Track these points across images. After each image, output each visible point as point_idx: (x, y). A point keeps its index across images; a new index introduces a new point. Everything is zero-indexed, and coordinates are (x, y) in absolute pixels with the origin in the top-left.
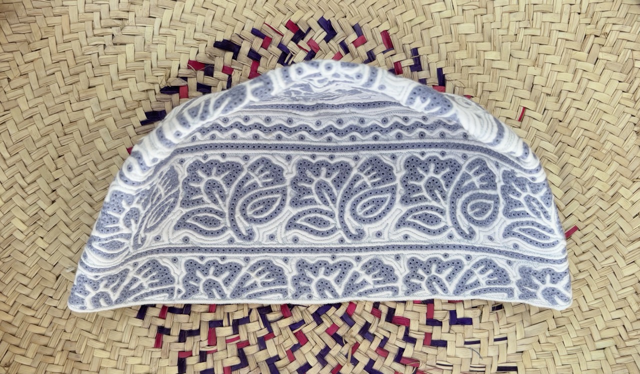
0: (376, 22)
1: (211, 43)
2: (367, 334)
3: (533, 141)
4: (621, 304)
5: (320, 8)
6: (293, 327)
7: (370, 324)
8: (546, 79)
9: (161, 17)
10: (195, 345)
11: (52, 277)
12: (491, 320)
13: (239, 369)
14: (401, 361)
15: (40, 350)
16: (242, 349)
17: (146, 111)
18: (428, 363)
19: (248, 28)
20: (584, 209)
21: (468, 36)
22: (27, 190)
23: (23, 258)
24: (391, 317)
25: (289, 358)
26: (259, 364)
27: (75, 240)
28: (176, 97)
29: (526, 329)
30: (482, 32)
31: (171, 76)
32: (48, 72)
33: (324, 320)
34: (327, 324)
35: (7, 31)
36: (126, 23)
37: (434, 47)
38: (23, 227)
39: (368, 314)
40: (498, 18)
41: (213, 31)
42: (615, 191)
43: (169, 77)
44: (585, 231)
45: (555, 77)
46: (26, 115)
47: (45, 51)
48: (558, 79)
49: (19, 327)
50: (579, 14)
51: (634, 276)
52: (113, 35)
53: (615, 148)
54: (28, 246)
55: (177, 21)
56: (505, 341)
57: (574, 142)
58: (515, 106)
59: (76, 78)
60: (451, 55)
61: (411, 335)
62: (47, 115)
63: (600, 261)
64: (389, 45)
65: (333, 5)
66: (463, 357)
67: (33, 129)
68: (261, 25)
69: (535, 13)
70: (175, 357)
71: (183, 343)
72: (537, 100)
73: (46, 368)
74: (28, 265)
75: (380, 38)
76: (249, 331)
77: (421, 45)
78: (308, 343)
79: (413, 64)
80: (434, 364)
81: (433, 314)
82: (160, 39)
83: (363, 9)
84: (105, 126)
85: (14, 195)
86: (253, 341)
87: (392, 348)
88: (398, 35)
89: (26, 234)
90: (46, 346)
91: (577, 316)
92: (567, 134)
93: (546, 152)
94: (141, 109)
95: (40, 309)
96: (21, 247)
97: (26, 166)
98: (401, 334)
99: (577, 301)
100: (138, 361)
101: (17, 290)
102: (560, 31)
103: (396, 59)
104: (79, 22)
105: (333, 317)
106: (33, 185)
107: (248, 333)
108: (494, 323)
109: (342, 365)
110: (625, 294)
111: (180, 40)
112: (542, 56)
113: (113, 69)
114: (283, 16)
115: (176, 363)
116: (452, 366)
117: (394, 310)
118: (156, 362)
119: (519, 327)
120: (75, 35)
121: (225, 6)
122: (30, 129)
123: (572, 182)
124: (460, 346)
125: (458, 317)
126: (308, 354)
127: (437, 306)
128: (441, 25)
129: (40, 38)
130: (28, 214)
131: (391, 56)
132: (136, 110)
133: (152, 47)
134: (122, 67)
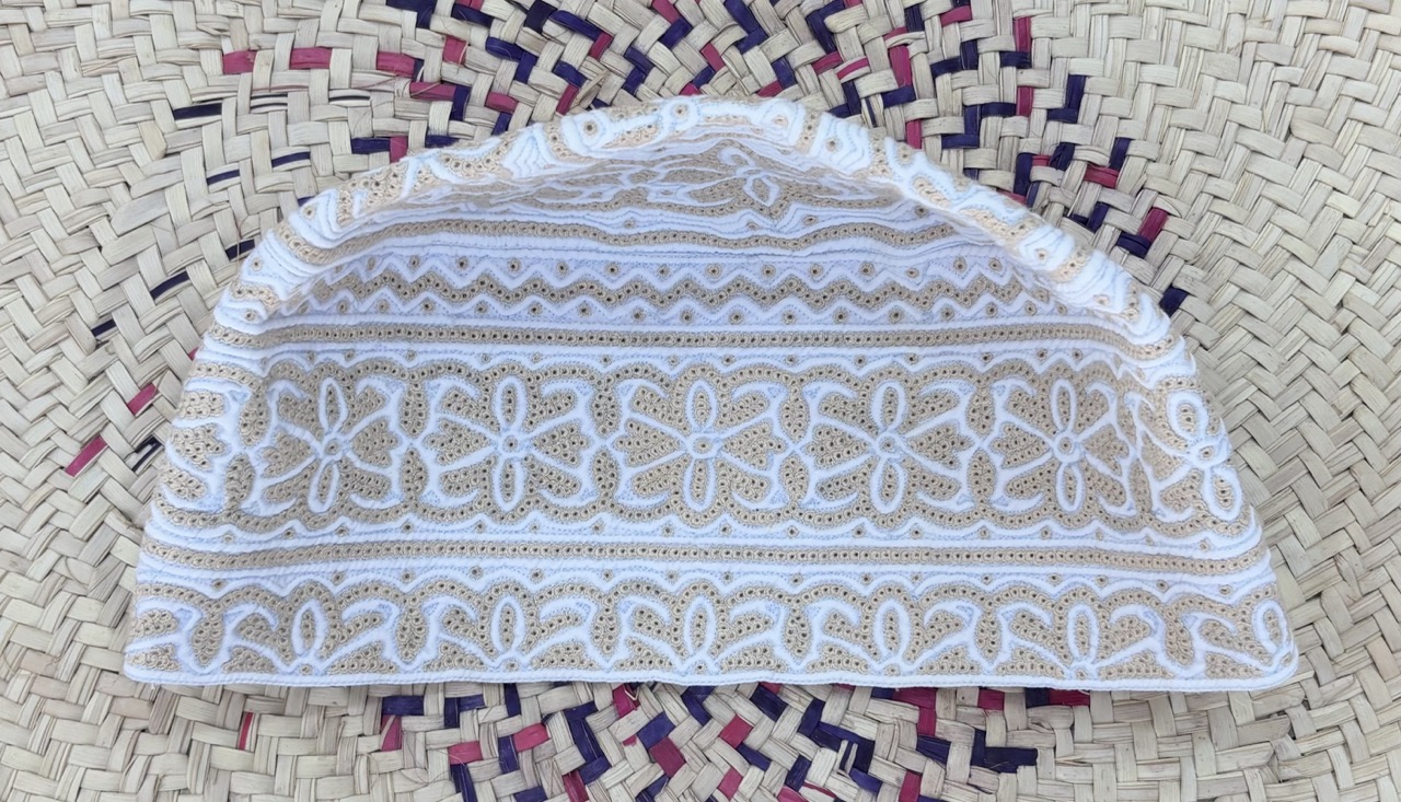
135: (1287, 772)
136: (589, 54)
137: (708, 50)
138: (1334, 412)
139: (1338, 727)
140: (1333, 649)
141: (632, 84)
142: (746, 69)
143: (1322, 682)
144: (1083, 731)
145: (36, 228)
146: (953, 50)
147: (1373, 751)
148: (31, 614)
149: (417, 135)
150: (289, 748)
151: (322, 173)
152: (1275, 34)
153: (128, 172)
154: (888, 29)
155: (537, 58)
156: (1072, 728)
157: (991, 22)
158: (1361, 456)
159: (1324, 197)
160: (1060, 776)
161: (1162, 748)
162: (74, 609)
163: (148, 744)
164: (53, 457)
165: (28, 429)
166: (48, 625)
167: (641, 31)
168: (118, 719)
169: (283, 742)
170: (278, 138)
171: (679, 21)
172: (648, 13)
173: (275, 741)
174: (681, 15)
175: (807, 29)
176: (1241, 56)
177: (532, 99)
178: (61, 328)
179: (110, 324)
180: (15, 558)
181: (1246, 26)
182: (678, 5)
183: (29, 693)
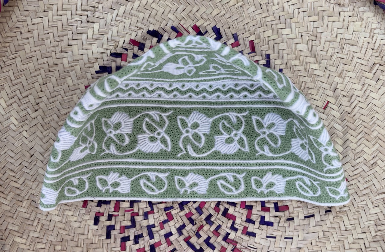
0: (247, 34)
1: (145, 31)
2: (209, 221)
3: (330, 123)
4: (366, 230)
5: (215, 20)
6: (166, 209)
7: (212, 216)
8: (344, 86)
9: (118, 10)
10: (106, 210)
11: (28, 155)
12: (285, 226)
13: (130, 228)
14: (227, 241)
15: (15, 197)
16: (133, 217)
17: (100, 65)
18: (242, 244)
19: (170, 25)
20: (353, 169)
21: (302, 52)
22: (22, 101)
23: (13, 141)
24: (225, 213)
25: (161, 227)
26: (143, 228)
27: (45, 136)
28: (119, 60)
29: (305, 235)
30: (311, 51)
31: (119, 46)
32: (45, 32)
33: (185, 208)
34: (186, 211)
35: (25, 3)
36: (97, 10)
37: (280, 55)
38: (16, 123)
39: (212, 209)
40: (322, 44)
41: (148, 24)
42: (374, 161)
43: (117, 47)
44: (352, 182)
45: (350, 86)
46: (28, 56)
47: (46, 19)
48: (352, 87)
49: (5, 181)
50: (373, 49)
51: (376, 215)
52: (88, 16)
53: (379, 135)
54: (17, 134)
55: (128, 13)
56: (291, 240)
57: (355, 127)
58: (323, 100)
59: (61, 39)
60: (289, 62)
61: (236, 226)
62: (41, 57)
63: (357, 202)
64: (253, 49)
65: (223, 19)
66: (265, 245)
67: (31, 65)
68: (178, 25)
69: (346, 45)
70: (93, 215)
71: (99, 208)
72: (337, 98)
73: (17, 208)
74: (16, 146)
75: (248, 44)
76: (139, 207)
77: (273, 53)
78: (173, 220)
79: (266, 63)
80: (246, 246)
81: (251, 216)
82: (116, 23)
83: (241, 25)
84: (74, 70)
85: (13, 103)
86: (141, 213)
87: (223, 232)
88: (260, 45)
89: (17, 127)
90: (19, 195)
91: (337, 233)
92: (352, 122)
93: (337, 131)
94: (97, 63)
95: (19, 173)
96: (13, 134)
97: (23, 87)
98: (229, 225)
99: (339, 224)
100: (71, 213)
101: (7, 159)
102: (359, 58)
103: (256, 58)
104: (68, 4)
105: (191, 208)
106: (26, 99)
107: (138, 208)
108: (287, 228)
109: (191, 236)
110: (368, 225)
111: (127, 26)
112: (345, 71)
113: (84, 37)
114: (192, 21)
115: (93, 219)
116: (257, 249)
117: (228, 209)
118: (82, 216)
119: (301, 233)
120: (65, 12)
121: (158, 9)
122: (29, 64)
123: (349, 152)
124: (264, 238)
125: (266, 220)
126: (172, 227)
127: (254, 211)
128: (287, 42)
129: (44, 10)
130: (20, 115)
131: (253, 56)
132: (94, 63)
133: (110, 27)
134: (90, 36)
135: (92, 9)
136: (191, 238)
137: (162, 228)
138: (48, 86)
139: (77, 14)
140: (71, 32)
141: (184, 226)
142: (155, 219)
143: (76, 26)
144: (134, 34)
145: (336, 241)
146: (103, 206)
147: (71, 6)
148: (366, 149)
149: (239, 232)
150: (317, 97)
151: (265, 231)
152: (26, 181)
153: (310, 248)
154: (117, 217)
155: (204, 241)
156: (137, 35)
157: (92, 210)
158: (46, 74)
159: (30, 138)
160: (143, 26)
161: (118, 24)
162: (356, 147)
163: (349, 110)
164: (349, 185)
165: (353, 193)
166: (363, 146)
167: (176, 239)
168: (354, 118)
169: (318, 100)
170: (272, 243)
171: (167, 238)
172: (173, 242)
173: (320, 100)
174: (166, 239)
175: (136, 224)
176: (36, 179)
177: (209, 232)
178: (338, 215)
179: (326, 212)
180: (366, 164)
181: (32, 185)
182: (165, 241)
183: (373, 131)
